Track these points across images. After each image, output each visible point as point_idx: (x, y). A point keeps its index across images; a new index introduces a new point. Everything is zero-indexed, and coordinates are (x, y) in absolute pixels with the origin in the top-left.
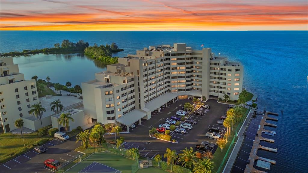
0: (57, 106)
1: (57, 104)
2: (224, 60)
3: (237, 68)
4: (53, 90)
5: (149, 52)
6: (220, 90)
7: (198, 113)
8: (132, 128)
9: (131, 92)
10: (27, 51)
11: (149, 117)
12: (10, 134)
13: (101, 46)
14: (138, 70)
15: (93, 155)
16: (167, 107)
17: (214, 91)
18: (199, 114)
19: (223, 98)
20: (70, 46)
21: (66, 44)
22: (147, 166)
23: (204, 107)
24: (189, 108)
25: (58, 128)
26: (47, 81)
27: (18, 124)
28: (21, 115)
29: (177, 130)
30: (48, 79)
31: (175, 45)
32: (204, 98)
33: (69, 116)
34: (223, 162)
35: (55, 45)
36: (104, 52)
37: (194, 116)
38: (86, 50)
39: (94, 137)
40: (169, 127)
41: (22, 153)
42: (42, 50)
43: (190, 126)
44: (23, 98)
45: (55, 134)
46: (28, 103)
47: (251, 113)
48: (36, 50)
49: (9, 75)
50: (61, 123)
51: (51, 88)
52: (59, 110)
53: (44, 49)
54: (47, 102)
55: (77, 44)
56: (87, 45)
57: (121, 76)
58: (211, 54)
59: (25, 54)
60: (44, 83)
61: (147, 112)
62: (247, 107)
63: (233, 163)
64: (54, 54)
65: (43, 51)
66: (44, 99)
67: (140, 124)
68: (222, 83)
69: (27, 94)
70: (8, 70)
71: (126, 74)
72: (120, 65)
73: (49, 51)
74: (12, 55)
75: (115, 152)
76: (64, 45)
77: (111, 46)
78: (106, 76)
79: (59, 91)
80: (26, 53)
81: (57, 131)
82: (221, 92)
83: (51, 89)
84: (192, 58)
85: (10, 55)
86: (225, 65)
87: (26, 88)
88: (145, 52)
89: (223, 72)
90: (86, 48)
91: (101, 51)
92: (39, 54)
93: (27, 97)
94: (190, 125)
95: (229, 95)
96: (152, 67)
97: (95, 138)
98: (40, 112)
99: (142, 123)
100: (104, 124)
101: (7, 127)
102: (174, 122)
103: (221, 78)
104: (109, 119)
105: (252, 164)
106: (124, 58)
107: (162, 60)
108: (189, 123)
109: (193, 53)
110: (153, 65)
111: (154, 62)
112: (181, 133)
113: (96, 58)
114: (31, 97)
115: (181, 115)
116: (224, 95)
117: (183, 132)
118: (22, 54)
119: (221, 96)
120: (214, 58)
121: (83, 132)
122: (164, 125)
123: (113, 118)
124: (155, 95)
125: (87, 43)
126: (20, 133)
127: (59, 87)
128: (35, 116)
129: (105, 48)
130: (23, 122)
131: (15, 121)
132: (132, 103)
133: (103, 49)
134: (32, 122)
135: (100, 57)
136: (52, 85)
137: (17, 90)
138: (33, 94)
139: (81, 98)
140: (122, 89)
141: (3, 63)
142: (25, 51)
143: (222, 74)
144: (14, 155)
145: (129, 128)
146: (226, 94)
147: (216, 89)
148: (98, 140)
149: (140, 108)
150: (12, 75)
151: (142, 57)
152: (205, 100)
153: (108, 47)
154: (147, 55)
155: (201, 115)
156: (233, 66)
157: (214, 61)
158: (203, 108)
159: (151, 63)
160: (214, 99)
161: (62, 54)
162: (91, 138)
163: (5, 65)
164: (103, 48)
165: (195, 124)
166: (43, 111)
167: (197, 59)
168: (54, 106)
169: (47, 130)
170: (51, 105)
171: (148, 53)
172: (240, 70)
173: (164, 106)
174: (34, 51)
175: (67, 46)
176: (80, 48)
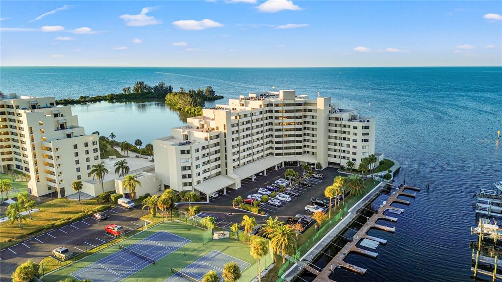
0: (122, 168)
1: (123, 165)
2: (350, 114)
3: (366, 124)
4: (118, 150)
5: (246, 102)
6: (343, 155)
7: (305, 183)
8: (214, 198)
9: (216, 152)
10: (85, 98)
11: (238, 186)
12: (65, 200)
13: (190, 91)
14: (225, 125)
15: (161, 225)
16: (265, 174)
17: (335, 157)
18: (306, 185)
19: (346, 166)
20: (145, 91)
21: (140, 88)
22: (223, 237)
23: (316, 176)
24: (291, 175)
25: (122, 193)
26: (111, 139)
27: (76, 186)
28: (79, 177)
29: (269, 201)
30: (113, 136)
31: (281, 93)
32: (319, 166)
33: (136, 179)
34: (316, 237)
35: (125, 90)
36: (192, 100)
37: (299, 187)
38: (168, 97)
39: (163, 203)
40: (260, 197)
41: (79, 219)
42: (106, 97)
43: (288, 198)
44: (82, 157)
45: (119, 200)
46: (88, 164)
47: (380, 187)
48: (98, 96)
49: (66, 129)
50: (126, 186)
51: (115, 148)
52: (124, 172)
53: (109, 95)
54: (110, 163)
55: (156, 88)
56: (169, 90)
57: (202, 131)
58: (330, 105)
59: (82, 102)
60: (108, 142)
61: (235, 180)
62: (377, 178)
63: (330, 239)
64: (122, 102)
66: (106, 161)
67: (225, 193)
68: (345, 146)
69: (87, 152)
70: (66, 123)
71: (210, 129)
72: (204, 118)
73: (115, 99)
74: (64, 103)
75: (188, 222)
76: (136, 90)
77: (204, 92)
78: (184, 132)
79: (126, 152)
80: (84, 101)
81: (121, 196)
82: (344, 158)
83: (115, 150)
84: (305, 110)
85: (62, 104)
86: (350, 120)
87: (86, 145)
88: (240, 101)
89: (346, 129)
90: (169, 94)
91: (189, 99)
92: (101, 102)
93: (87, 156)
94: (288, 196)
95: (353, 162)
96: (247, 121)
97: (165, 204)
98: (102, 175)
99: (227, 192)
100: (178, 191)
101: (63, 190)
102: (269, 192)
103: (345, 139)
104: (185, 184)
105: (354, 243)
106: (211, 109)
107: (261, 113)
108: (289, 194)
109: (305, 104)
110: (249, 119)
111: (249, 115)
112: (275, 206)
113: (182, 110)
114: (92, 155)
115: (281, 184)
116: (347, 161)
117: (277, 203)
118: (78, 102)
119: (344, 163)
120: (339, 110)
121: (151, 197)
122: (253, 195)
123: (190, 184)
124: (250, 158)
125: (170, 87)
126: (77, 199)
127: (126, 147)
128: (96, 177)
129: (196, 94)
130: (82, 185)
131: (72, 182)
132: (217, 167)
133: (191, 96)
134: (92, 186)
135: (187, 108)
136: (117, 144)
137: (76, 147)
138: (94, 152)
139: (153, 161)
140: (203, 148)
141: (59, 113)
142: (82, 97)
143: (345, 132)
144: (71, 220)
145: (209, 197)
146: (351, 160)
147: (338, 154)
148: (168, 206)
149: (226, 174)
150: (70, 128)
151: (235, 107)
152: (321, 168)
153: (200, 94)
154: (242, 105)
155: (309, 186)
156: (360, 121)
157: (334, 115)
158: (314, 177)
159: (245, 116)
160: (335, 167)
161: (134, 102)
162: (160, 204)
163: (62, 115)
164: (192, 94)
165: (296, 196)
166: (105, 173)
167: (311, 112)
168: (119, 168)
169: (109, 195)
170: (115, 166)
171: (243, 102)
172: (370, 127)
173: (261, 174)
174: (95, 98)
175: (142, 91)
176: (159, 94)
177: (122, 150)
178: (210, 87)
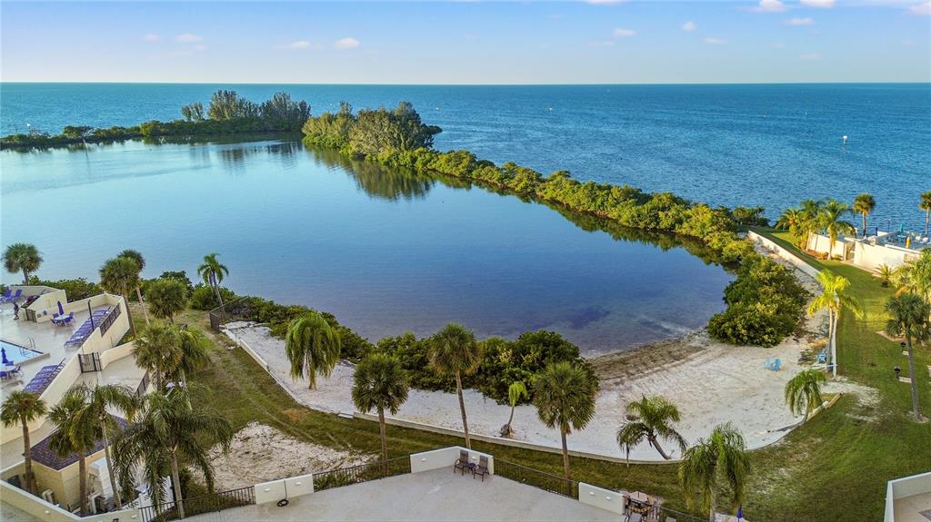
10: (80, 130)
20: (241, 114)
21: (228, 107)
30: (213, 268)
35: (187, 112)
38: (310, 128)
42: (138, 129)
48: (115, 129)
53: (146, 126)
55: (268, 108)
56: (302, 112)
59: (72, 142)
65: (143, 132)
73: (164, 134)
74: (19, 146)
76: (218, 111)
80: (76, 139)
85: (12, 147)
92: (126, 142)
113: (367, 158)
118: (59, 143)
125: (303, 105)
135: (385, 154)
142: (70, 129)
174: (108, 132)
175: (231, 114)
176: (278, 122)
177: (298, 369)
178: (409, 104)
